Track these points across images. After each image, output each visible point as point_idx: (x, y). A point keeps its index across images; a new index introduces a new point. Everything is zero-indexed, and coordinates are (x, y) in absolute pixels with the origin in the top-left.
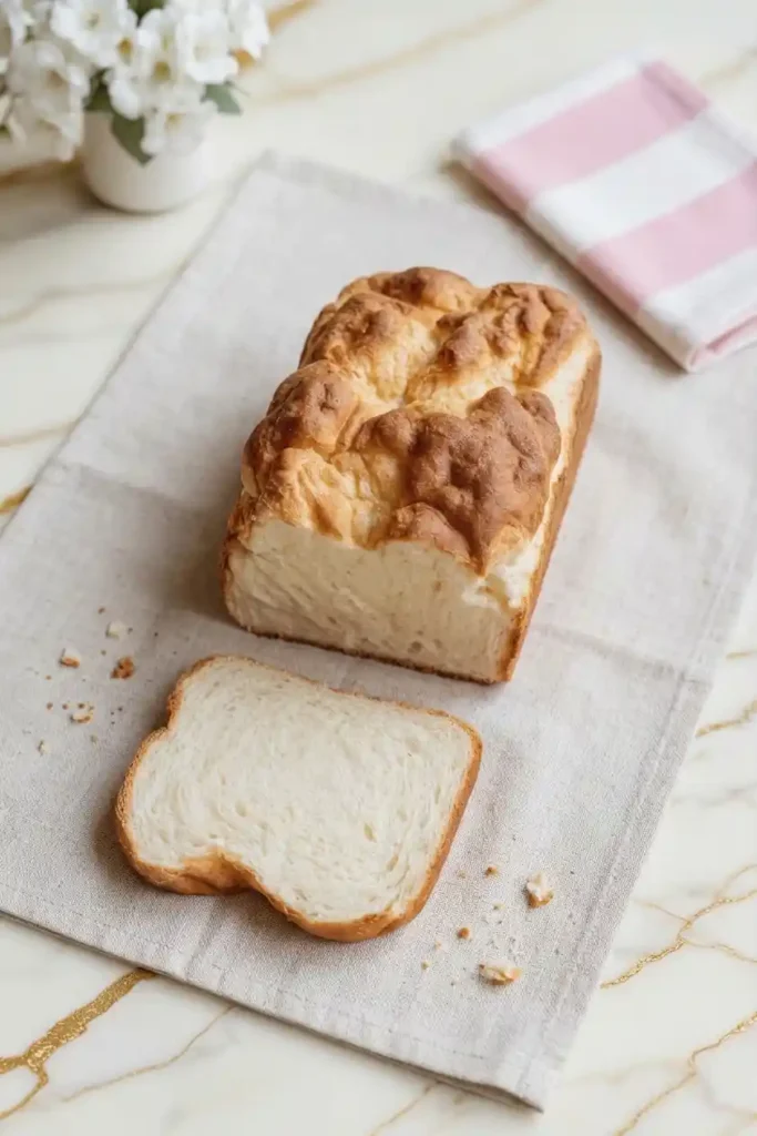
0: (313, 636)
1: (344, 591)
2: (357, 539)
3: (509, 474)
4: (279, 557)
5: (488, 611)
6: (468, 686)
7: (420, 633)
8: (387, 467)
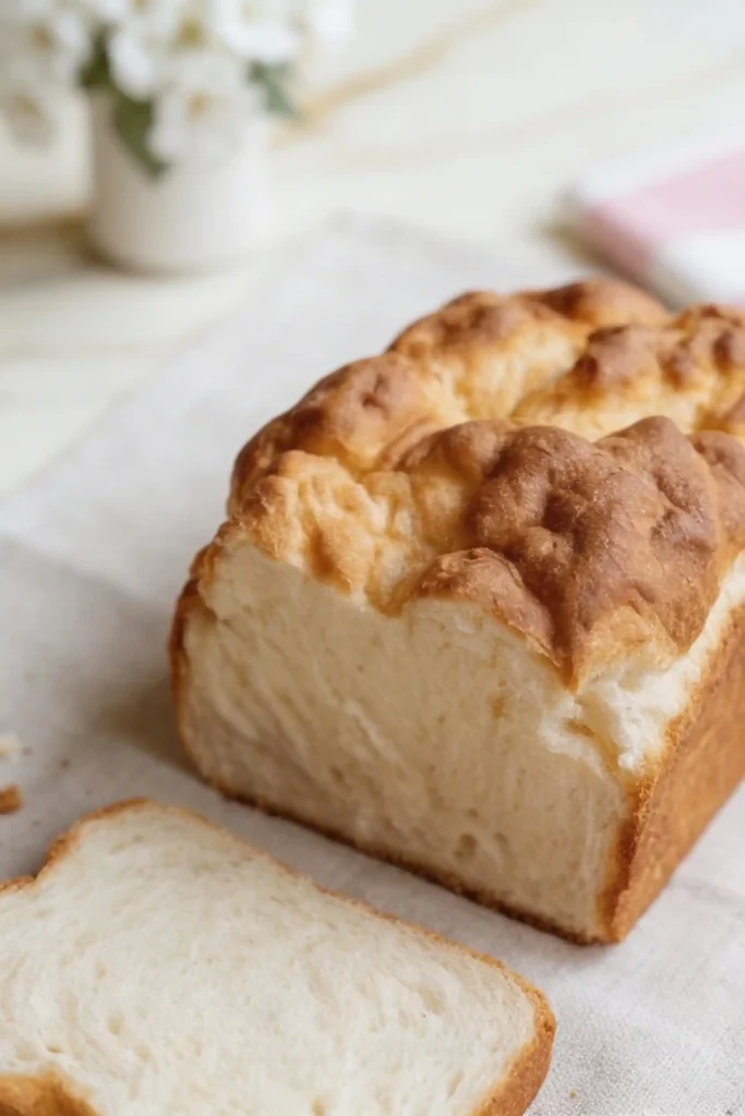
0: (309, 807)
1: (353, 709)
2: (374, 596)
3: (644, 526)
4: (256, 626)
5: (584, 773)
6: (549, 942)
7: (473, 814)
8: (445, 496)
